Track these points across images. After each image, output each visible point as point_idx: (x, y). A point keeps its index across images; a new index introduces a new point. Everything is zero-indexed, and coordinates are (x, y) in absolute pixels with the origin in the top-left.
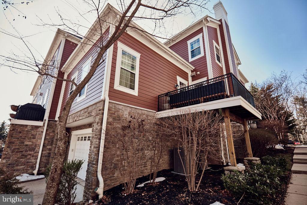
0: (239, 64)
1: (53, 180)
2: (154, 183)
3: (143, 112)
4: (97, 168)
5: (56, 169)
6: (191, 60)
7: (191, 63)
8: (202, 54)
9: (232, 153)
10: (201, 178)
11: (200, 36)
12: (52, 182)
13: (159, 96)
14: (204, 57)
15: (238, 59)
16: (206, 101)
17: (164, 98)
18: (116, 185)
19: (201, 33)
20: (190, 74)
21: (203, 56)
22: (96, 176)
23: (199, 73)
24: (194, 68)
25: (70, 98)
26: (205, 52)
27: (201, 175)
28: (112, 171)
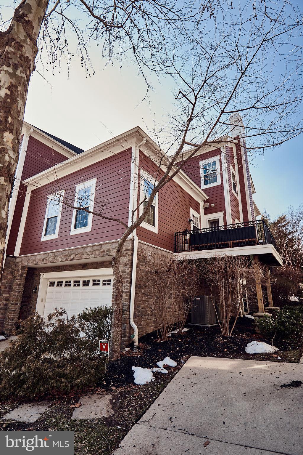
0: (254, 192)
1: (119, 320)
2: (182, 332)
3: (163, 253)
4: (129, 315)
5: (119, 310)
6: (203, 187)
7: (203, 190)
8: (219, 183)
9: (261, 300)
10: (235, 323)
11: (216, 158)
12: (119, 322)
13: (176, 233)
14: (221, 186)
15: (253, 187)
16: (236, 245)
17: (181, 237)
18: (143, 335)
19: (218, 155)
20: (202, 204)
21: (219, 184)
22: (128, 323)
23: (213, 205)
24: (207, 198)
25: (123, 240)
26: (222, 181)
27: (235, 320)
28: (140, 319)
